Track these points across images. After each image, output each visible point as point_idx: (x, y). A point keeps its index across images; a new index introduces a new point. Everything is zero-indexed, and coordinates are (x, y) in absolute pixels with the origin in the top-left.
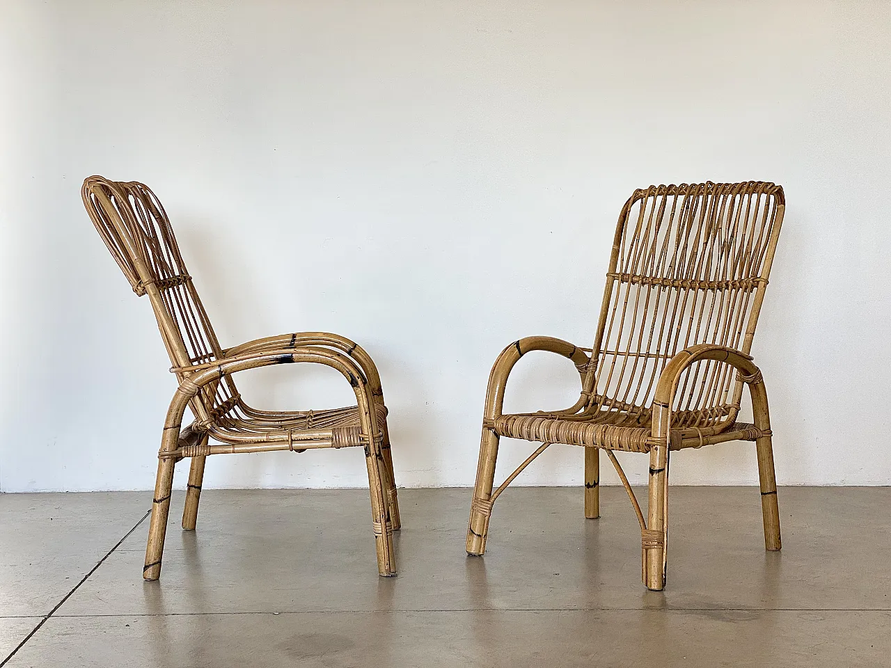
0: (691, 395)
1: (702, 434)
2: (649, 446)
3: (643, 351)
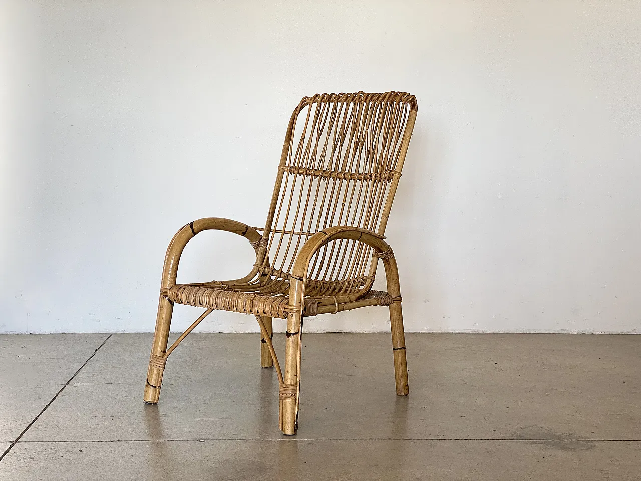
0: (340, 267)
1: (337, 301)
2: (286, 313)
3: (305, 230)
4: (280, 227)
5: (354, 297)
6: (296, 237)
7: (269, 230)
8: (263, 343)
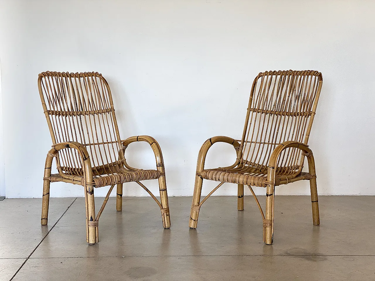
0: (283, 160)
1: (288, 178)
2: (266, 184)
3: (263, 141)
4: (249, 140)
5: (294, 176)
6: (258, 145)
7: (244, 141)
8: (239, 198)
